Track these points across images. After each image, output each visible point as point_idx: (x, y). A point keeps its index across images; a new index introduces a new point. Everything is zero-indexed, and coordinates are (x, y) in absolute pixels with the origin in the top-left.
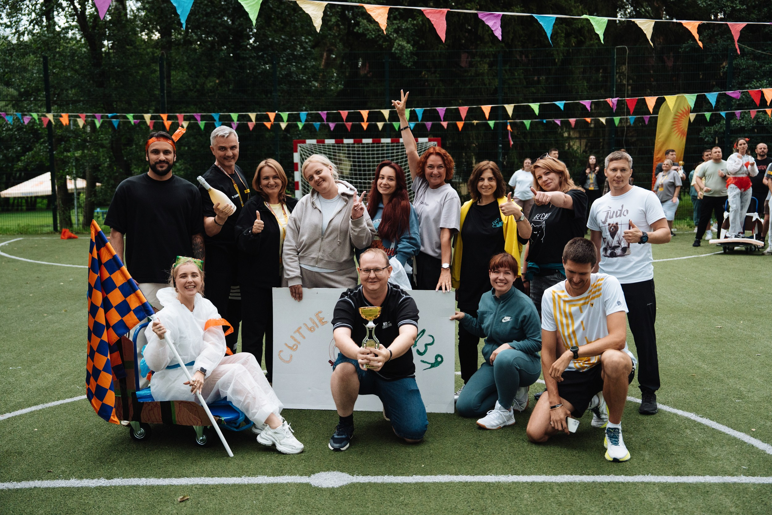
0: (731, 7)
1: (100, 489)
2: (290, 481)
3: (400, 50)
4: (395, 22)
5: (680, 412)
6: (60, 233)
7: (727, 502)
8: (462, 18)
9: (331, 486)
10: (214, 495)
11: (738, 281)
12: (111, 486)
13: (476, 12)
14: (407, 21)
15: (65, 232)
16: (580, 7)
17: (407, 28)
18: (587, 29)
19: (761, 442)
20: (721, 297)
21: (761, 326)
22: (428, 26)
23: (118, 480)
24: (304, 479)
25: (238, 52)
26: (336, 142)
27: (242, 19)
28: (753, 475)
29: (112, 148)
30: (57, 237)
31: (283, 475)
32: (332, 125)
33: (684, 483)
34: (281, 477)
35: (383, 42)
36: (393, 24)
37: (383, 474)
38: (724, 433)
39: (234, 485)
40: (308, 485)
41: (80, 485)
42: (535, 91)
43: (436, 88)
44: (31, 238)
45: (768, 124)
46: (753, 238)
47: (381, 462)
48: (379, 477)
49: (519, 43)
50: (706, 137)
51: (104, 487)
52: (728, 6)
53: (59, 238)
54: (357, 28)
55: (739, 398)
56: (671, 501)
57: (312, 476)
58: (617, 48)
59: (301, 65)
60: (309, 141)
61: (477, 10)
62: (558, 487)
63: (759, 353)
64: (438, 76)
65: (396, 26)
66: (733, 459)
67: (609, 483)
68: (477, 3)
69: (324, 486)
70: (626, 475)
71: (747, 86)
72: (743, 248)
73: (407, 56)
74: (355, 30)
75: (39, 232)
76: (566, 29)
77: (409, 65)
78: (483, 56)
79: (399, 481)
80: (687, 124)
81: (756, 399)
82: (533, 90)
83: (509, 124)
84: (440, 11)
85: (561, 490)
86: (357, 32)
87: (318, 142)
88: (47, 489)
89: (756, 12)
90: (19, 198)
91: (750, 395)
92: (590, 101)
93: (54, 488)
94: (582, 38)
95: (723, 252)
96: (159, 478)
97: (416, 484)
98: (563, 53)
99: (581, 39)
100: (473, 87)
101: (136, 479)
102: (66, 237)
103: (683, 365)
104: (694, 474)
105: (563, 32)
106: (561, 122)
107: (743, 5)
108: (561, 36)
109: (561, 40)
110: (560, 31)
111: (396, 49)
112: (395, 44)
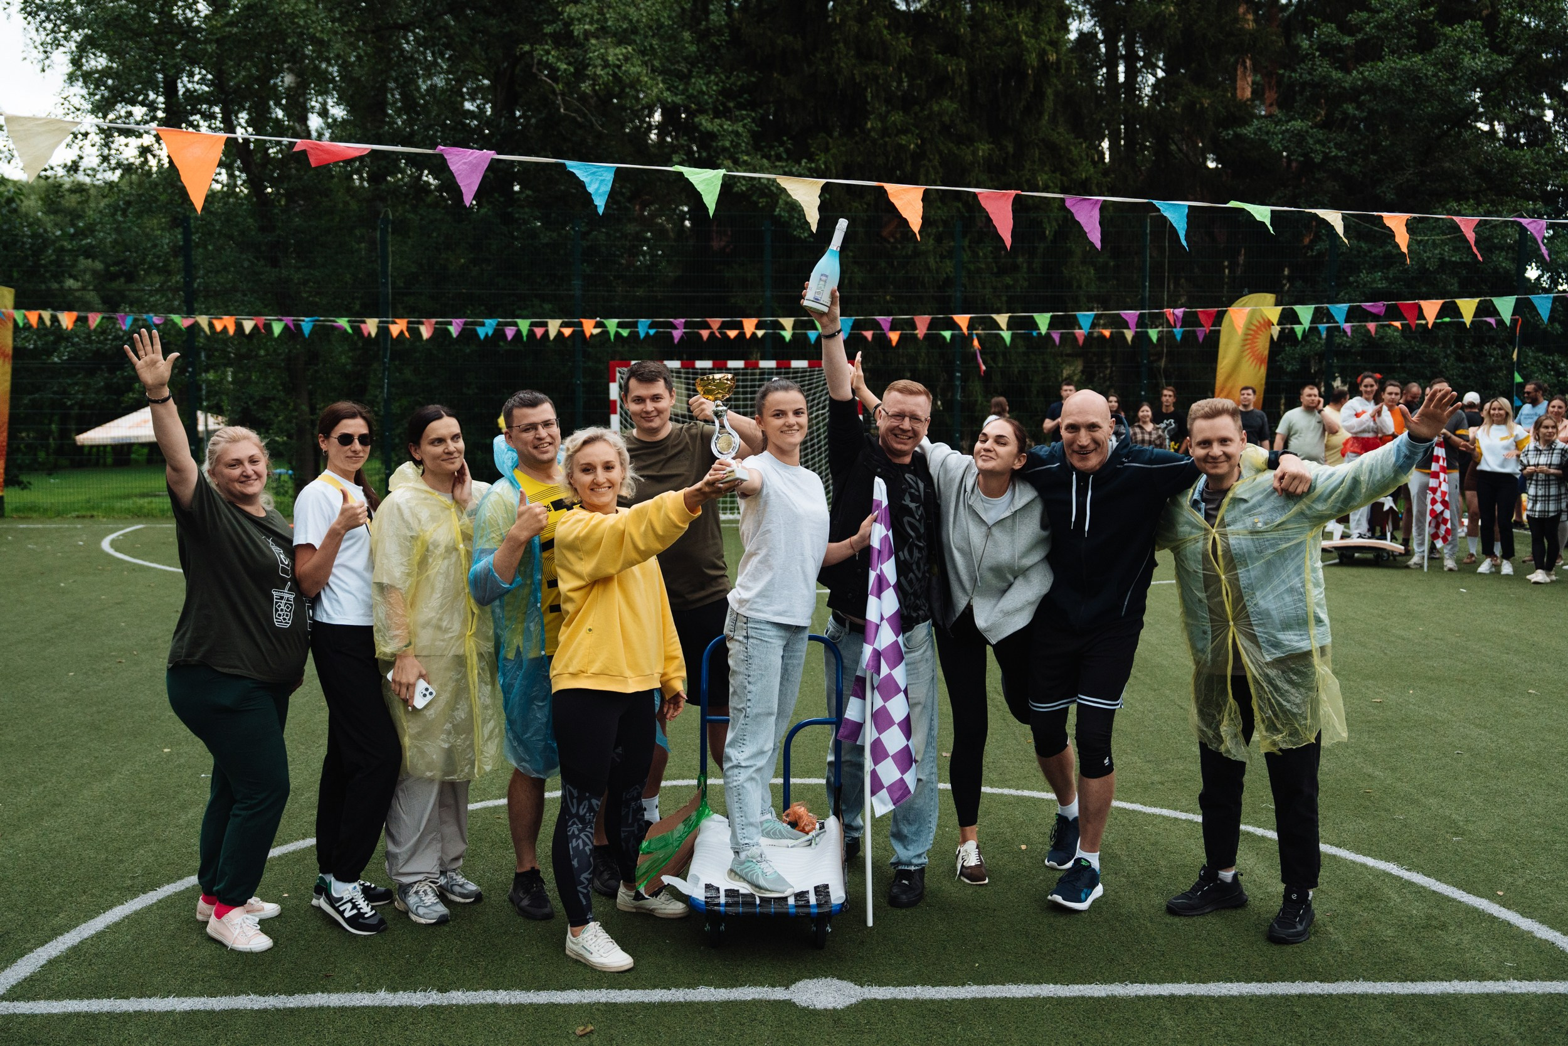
0: (1323, 152)
1: (433, 1009)
2: (757, 997)
3: (788, 212)
5: (1370, 862)
7: (1504, 1028)
8: (891, 158)
9: (830, 1007)
10: (633, 1023)
11: (1380, 616)
12: (450, 1006)
13: (1062, 196)
16: (1084, 145)
19: (1518, 916)
20: (1363, 645)
21: (1444, 700)
22: (834, 170)
23: (460, 993)
24: (779, 994)
26: (683, 366)
28: (1530, 978)
31: (741, 985)
33: (1423, 996)
34: (740, 989)
36: (776, 166)
37: (914, 984)
38: (1454, 900)
39: (662, 1005)
40: (789, 1004)
41: (396, 1003)
46: (1385, 539)
47: (901, 960)
48: (908, 989)
50: (1288, 363)
51: (439, 1007)
55: (1456, 834)
56: (1412, 1030)
57: (793, 988)
58: (1151, 217)
61: (1063, 191)
62: (1216, 1005)
63: (1457, 748)
65: (780, 172)
66: (1486, 950)
67: (1300, 996)
68: (918, 135)
69: (819, 1006)
70: (1321, 981)
71: (1351, 279)
72: (1370, 556)
76: (1062, 181)
77: (803, 236)
79: (944, 997)
80: (1267, 345)
81: (1484, 836)
82: (1008, 280)
83: (975, 337)
84: (1004, 194)
85: (1225, 1011)
88: (342, 1010)
89: (1360, 161)
90: (98, 446)
91: (1471, 828)
92: (1138, 312)
93: (354, 1008)
95: (1337, 561)
96: (528, 990)
97: (974, 1001)
98: (1056, 220)
101: (490, 992)
103: (1343, 772)
104: (1433, 978)
106: (1062, 336)
107: (1341, 149)
111: (781, 209)
112: (781, 202)
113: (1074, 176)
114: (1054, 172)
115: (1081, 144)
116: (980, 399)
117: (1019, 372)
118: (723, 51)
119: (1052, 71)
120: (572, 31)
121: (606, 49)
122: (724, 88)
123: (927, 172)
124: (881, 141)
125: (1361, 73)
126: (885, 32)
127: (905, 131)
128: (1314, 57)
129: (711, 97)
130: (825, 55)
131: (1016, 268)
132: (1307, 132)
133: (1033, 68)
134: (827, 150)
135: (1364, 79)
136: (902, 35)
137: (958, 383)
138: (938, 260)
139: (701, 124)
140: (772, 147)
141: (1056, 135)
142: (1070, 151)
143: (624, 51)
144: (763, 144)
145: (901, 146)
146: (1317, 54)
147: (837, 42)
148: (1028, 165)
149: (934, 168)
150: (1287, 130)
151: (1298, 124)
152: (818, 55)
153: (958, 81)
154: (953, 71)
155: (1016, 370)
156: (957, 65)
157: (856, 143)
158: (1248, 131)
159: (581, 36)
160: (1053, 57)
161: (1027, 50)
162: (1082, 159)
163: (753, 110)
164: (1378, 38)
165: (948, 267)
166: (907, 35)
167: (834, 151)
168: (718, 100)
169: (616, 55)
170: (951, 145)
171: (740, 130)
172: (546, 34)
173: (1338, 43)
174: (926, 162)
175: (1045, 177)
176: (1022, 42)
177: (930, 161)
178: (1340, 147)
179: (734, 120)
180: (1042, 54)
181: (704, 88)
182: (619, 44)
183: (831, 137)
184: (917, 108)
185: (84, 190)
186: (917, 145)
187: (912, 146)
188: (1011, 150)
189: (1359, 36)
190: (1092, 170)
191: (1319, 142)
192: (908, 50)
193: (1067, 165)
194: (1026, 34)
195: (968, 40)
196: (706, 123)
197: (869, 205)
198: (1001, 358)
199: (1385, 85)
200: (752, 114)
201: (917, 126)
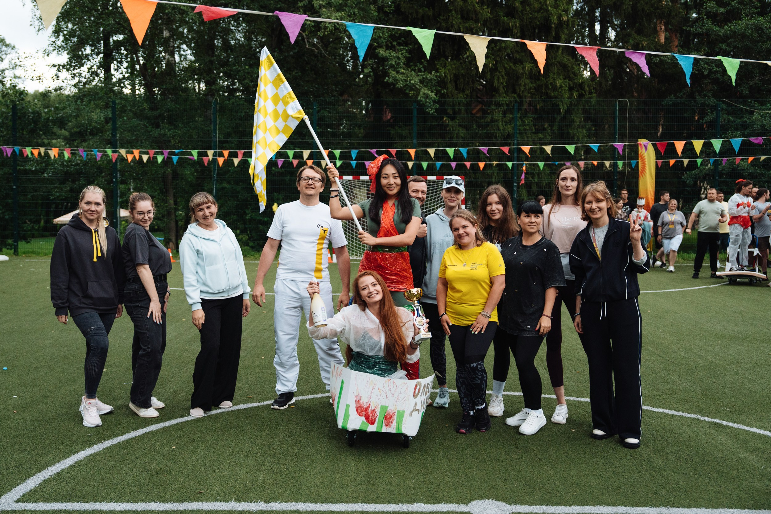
3: (424, 98)
4: (419, 74)
14: (431, 73)
17: (431, 79)
22: (449, 78)
35: (410, 91)
36: (418, 75)
43: (456, 132)
49: (529, 95)
50: (688, 180)
52: (705, 68)
54: (387, 78)
58: (619, 101)
60: (345, 178)
64: (458, 121)
65: (421, 78)
68: (494, 59)
72: (746, 280)
73: (430, 103)
74: (385, 80)
77: (431, 112)
78: (498, 105)
83: (525, 165)
86: (387, 82)
87: (353, 178)
94: (583, 91)
95: (728, 283)
98: (567, 104)
99: (582, 93)
100: (489, 132)
105: (566, 86)
108: (565, 90)
109: (565, 93)
110: (564, 85)
111: (421, 97)
112: (421, 93)
113: (576, 81)
114: (565, 79)
116: (525, 198)
117: (546, 184)
118: (391, 16)
119: (565, 26)
120: (313, 5)
121: (331, 13)
122: (391, 34)
123: (499, 78)
125: (730, 27)
126: (477, 5)
128: (703, 19)
129: (384, 39)
130: (445, 18)
131: (544, 129)
133: (554, 24)
134: (445, 66)
135: (731, 30)
136: (485, 7)
137: (515, 189)
138: (504, 124)
139: (379, 53)
140: (416, 66)
142: (573, 68)
143: (340, 14)
144: (411, 64)
146: (705, 17)
147: (451, 11)
148: (551, 75)
149: (502, 76)
152: (441, 18)
153: (515, 31)
154: (512, 26)
155: (544, 184)
156: (514, 22)
157: (461, 63)
159: (318, 7)
160: (565, 18)
161: (552, 14)
163: (406, 46)
164: (738, 8)
165: (509, 129)
166: (488, 8)
167: (449, 67)
168: (388, 41)
169: (336, 16)
170: (511, 64)
171: (400, 56)
172: (300, 6)
173: (717, 11)
174: (497, 73)
175: (561, 81)
176: (549, 10)
177: (500, 72)
179: (397, 51)
180: (560, 16)
181: (381, 35)
182: (338, 11)
186: (493, 64)
187: (491, 65)
189: (728, 8)
192: (489, 14)
193: (572, 75)
194: (551, 6)
195: (520, 10)
197: (467, 95)
198: (536, 176)
199: (743, 33)
200: (407, 48)
201: (493, 55)
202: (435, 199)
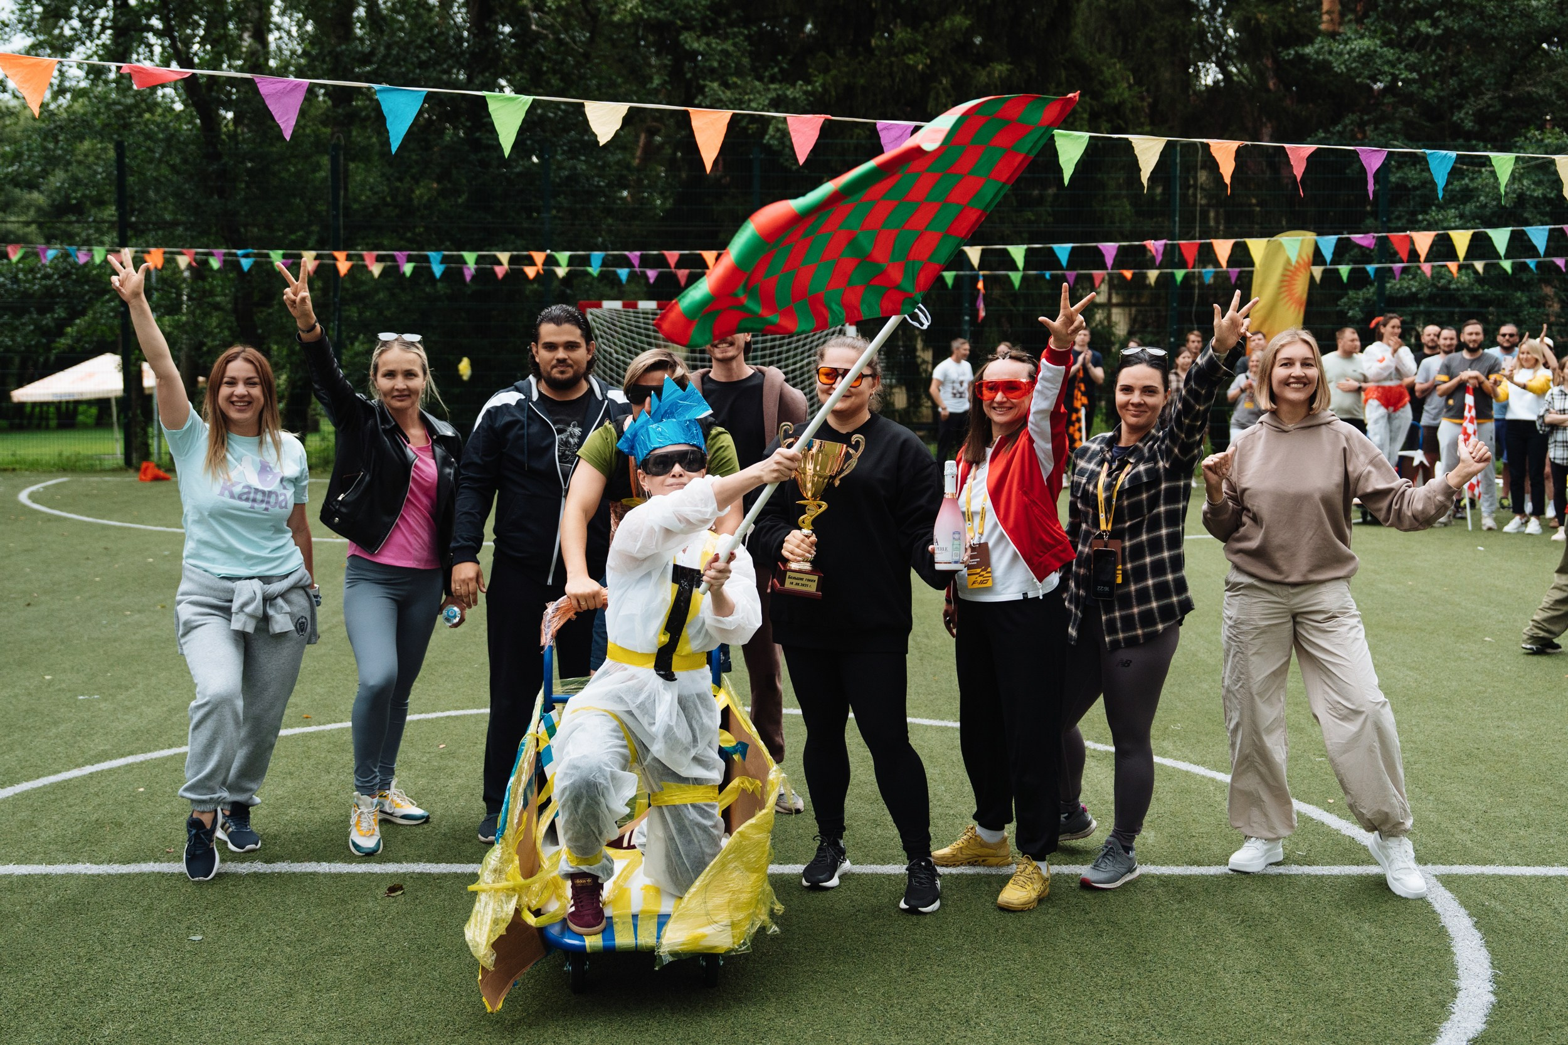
0: (1393, 74)
3: (779, 139)
4: (772, 86)
6: (138, 469)
8: (897, 80)
14: (793, 85)
15: (146, 468)
16: (1118, 66)
18: (1129, 105)
22: (833, 93)
25: (478, 134)
26: (660, 307)
27: (487, 74)
29: (235, 311)
30: (132, 478)
32: (652, 274)
36: (769, 89)
42: (1033, 218)
44: (84, 479)
45: (1458, 289)
50: (1350, 309)
52: (1385, 72)
53: (137, 479)
59: (597, 161)
60: (607, 304)
65: (772, 95)
68: (927, 54)
71: (1420, 217)
75: (98, 468)
76: (1091, 106)
80: (1307, 287)
82: (1030, 215)
83: (981, 279)
87: (625, 306)
89: (1437, 84)
92: (1118, 244)
94: (1121, 123)
102: (149, 476)
105: (1085, 111)
107: (1411, 71)
108: (1082, 119)
110: (1079, 109)
111: (772, 136)
112: (772, 128)
113: (1105, 100)
115: (1115, 64)
123: (938, 94)
124: (886, 61)
127: (913, 50)
129: (698, 12)
132: (1375, 51)
134: (826, 70)
137: (966, 327)
140: (766, 69)
141: (1087, 55)
142: (1102, 72)
144: (758, 64)
145: (908, 66)
150: (1352, 50)
151: (1365, 43)
157: (860, 63)
158: (1308, 50)
162: (1115, 82)
163: (746, 27)
167: (834, 72)
168: (706, 15)
171: (731, 49)
178: (1411, 68)
179: (725, 37)
183: (833, 56)
184: (927, 24)
185: (13, 113)
186: (925, 64)
187: (921, 66)
188: (1033, 71)
190: (1126, 94)
191: (1388, 62)
196: (693, 42)
200: (746, 32)
201: (926, 44)
202: (796, 348)
